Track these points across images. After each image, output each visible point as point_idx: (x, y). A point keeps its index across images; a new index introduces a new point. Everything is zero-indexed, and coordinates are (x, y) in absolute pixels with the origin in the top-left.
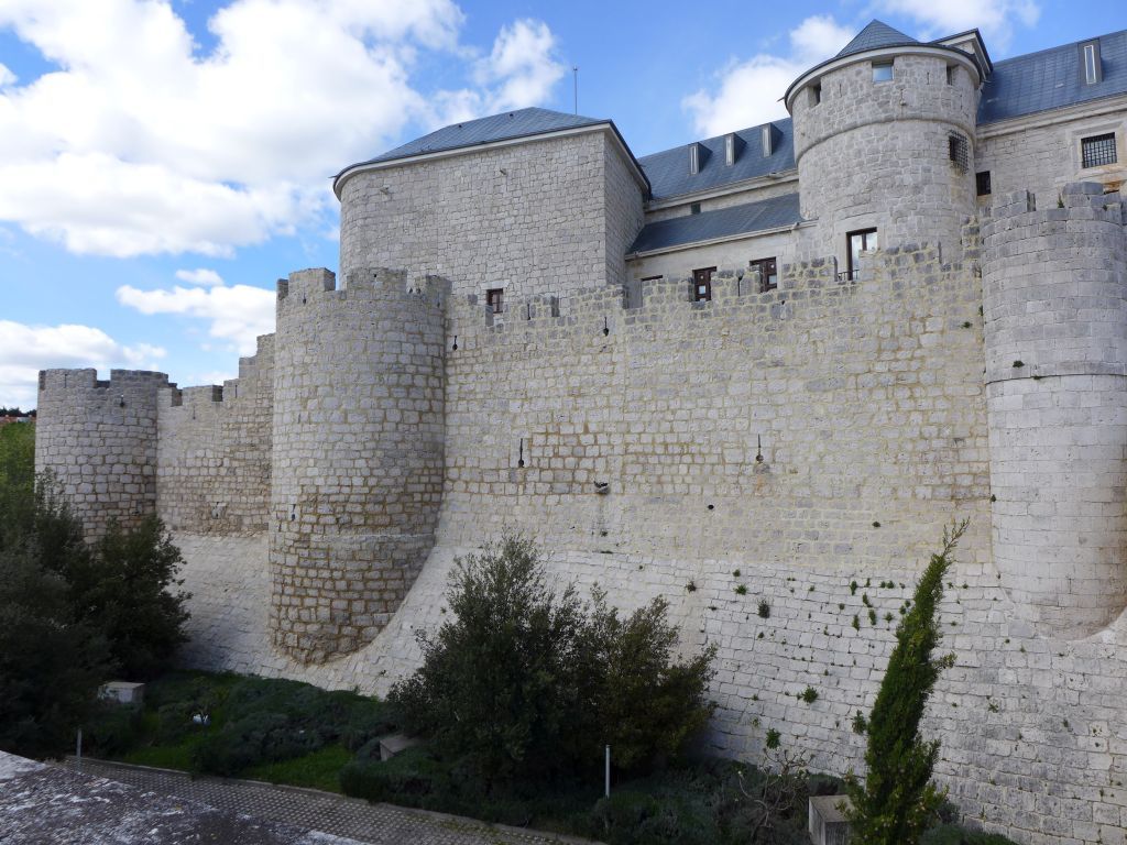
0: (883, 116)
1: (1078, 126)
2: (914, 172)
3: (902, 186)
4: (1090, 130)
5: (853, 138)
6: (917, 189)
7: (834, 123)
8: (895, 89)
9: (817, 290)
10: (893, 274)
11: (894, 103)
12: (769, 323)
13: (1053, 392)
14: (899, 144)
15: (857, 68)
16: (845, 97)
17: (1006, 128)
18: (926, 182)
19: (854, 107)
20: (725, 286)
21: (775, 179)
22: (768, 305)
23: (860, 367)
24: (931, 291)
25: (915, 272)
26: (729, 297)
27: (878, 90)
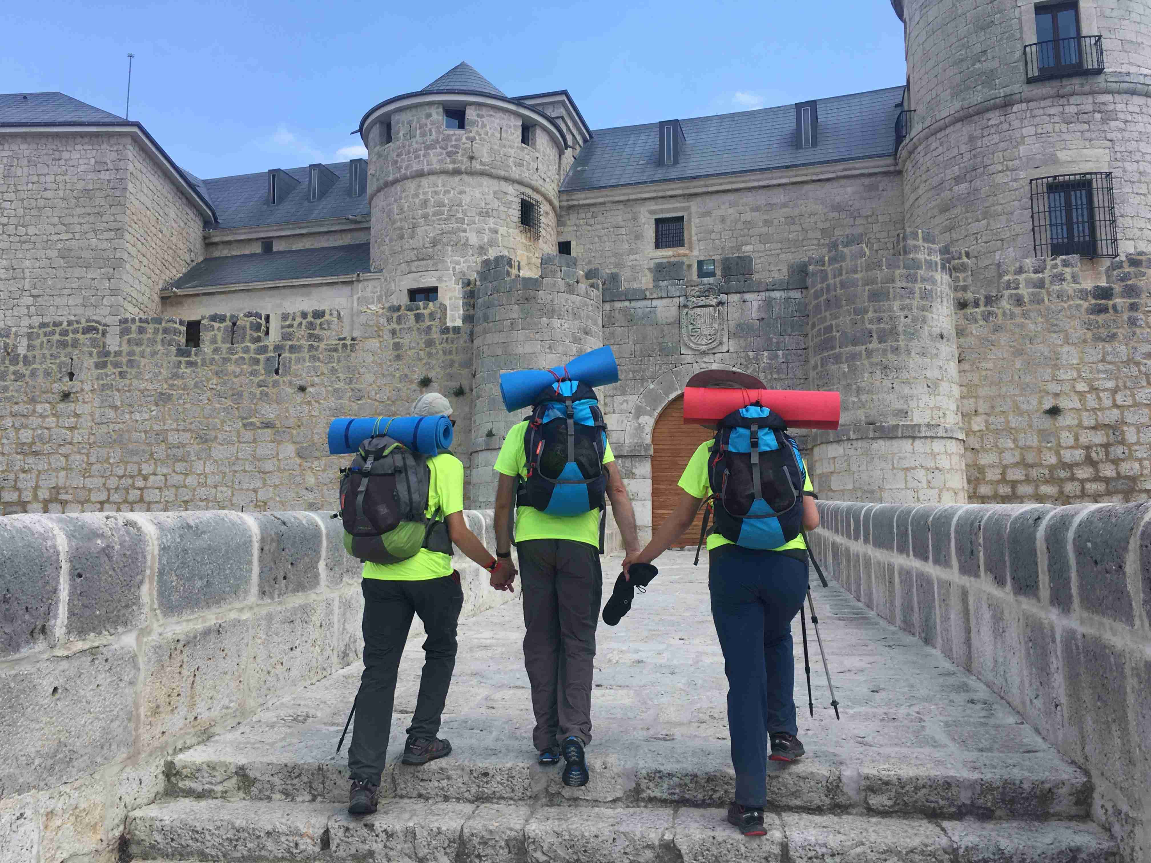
0: (451, 167)
2: (480, 232)
4: (662, 211)
5: (420, 186)
8: (464, 140)
9: (315, 344)
10: (394, 332)
11: (463, 155)
12: (261, 378)
14: (466, 199)
15: (427, 110)
16: (414, 140)
17: (587, 198)
18: (492, 243)
19: (422, 153)
20: (216, 332)
21: (356, 222)
22: (262, 357)
24: (430, 355)
25: (415, 333)
26: (220, 344)
27: (448, 138)
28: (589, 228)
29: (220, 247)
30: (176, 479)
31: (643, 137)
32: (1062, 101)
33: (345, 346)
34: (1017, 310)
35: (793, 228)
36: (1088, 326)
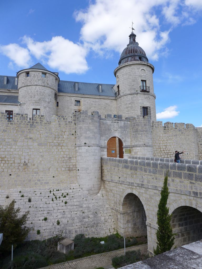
0: (43, 85)
1: (75, 98)
2: (48, 99)
3: (46, 101)
4: (77, 99)
6: (49, 103)
7: (32, 83)
8: (46, 80)
9: (42, 122)
10: (59, 121)
11: (46, 83)
12: (29, 128)
13: (91, 149)
16: (35, 78)
17: (62, 94)
18: (51, 102)
19: (37, 81)
20: (18, 117)
21: (9, 91)
22: (29, 124)
23: (50, 141)
24: (66, 126)
25: (63, 122)
26: (19, 120)
27: (43, 79)
28: (62, 100)
33: (48, 123)
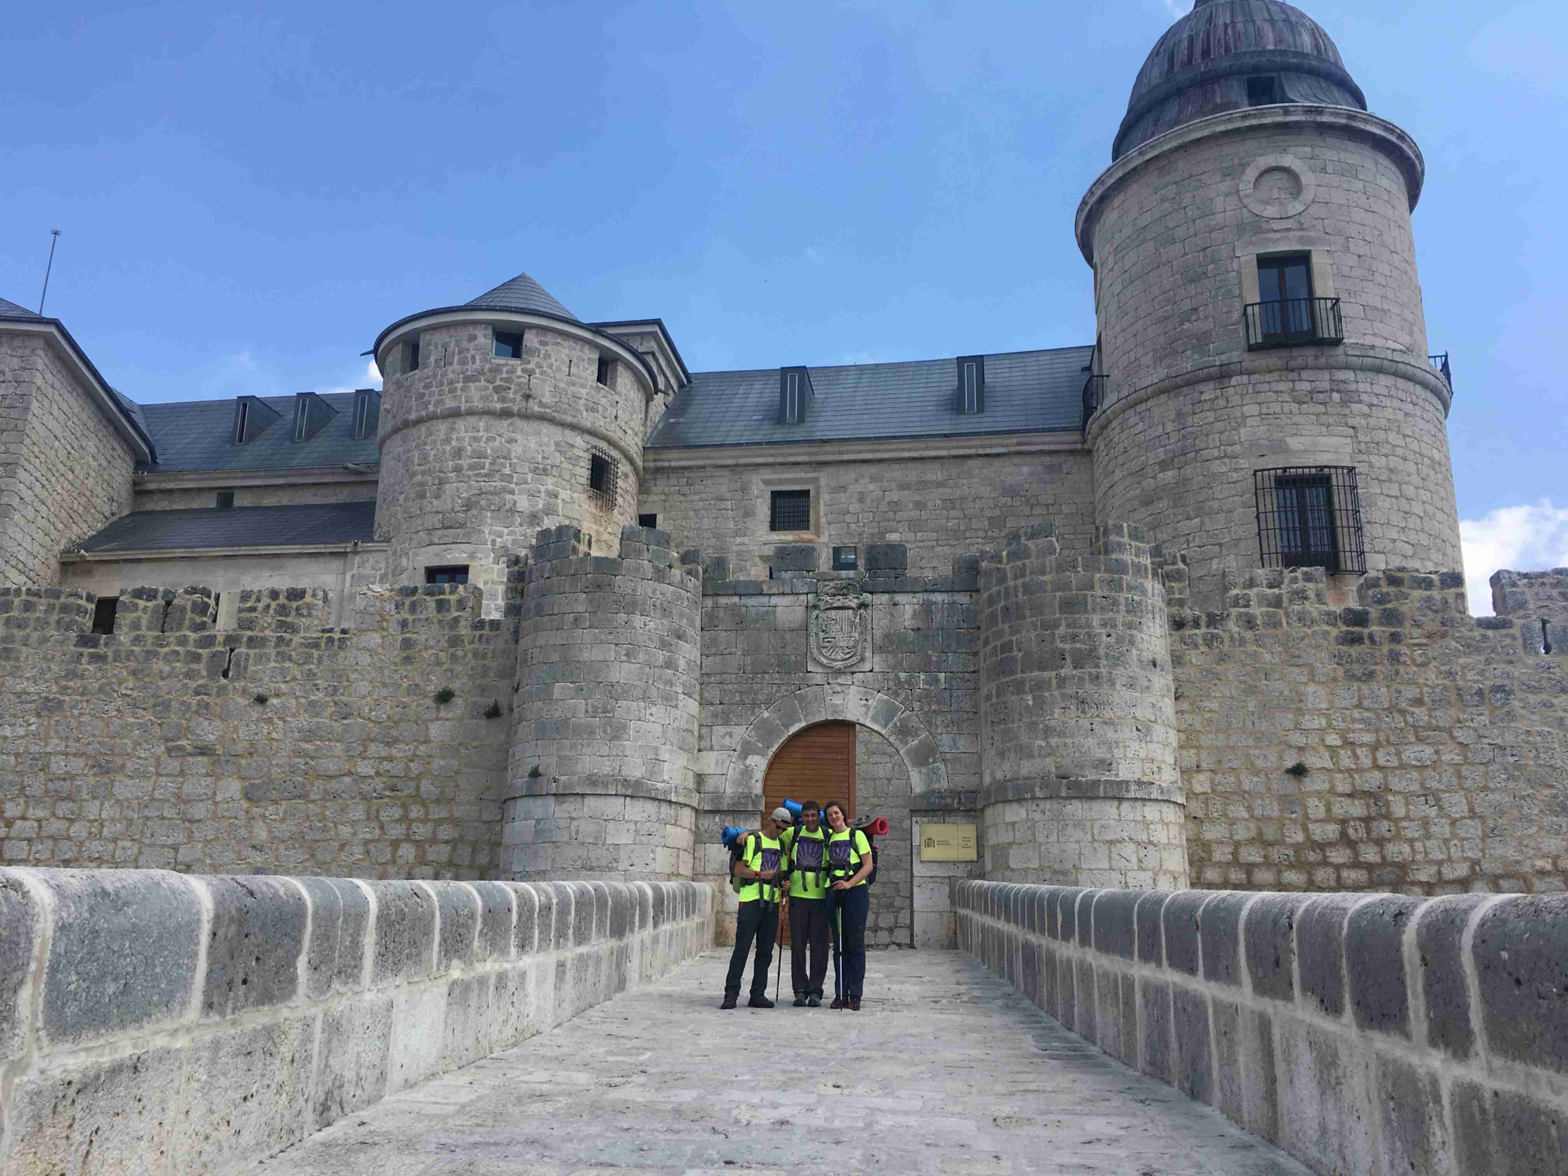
0: (498, 406)
3: (513, 511)
4: (781, 482)
5: (453, 429)
6: (534, 520)
7: (429, 403)
8: (519, 373)
9: (287, 636)
10: (404, 624)
11: (516, 392)
12: (201, 682)
13: (572, 819)
14: (517, 450)
15: (471, 330)
16: (450, 368)
17: (680, 459)
18: (549, 511)
19: (459, 385)
21: (358, 473)
22: (205, 652)
24: (454, 657)
25: (435, 627)
26: (143, 631)
27: (497, 370)
28: (682, 498)
29: (156, 497)
30: (55, 826)
31: (758, 386)
32: (1291, 376)
33: (330, 640)
34: (1249, 635)
35: (952, 513)
36: (1339, 659)
